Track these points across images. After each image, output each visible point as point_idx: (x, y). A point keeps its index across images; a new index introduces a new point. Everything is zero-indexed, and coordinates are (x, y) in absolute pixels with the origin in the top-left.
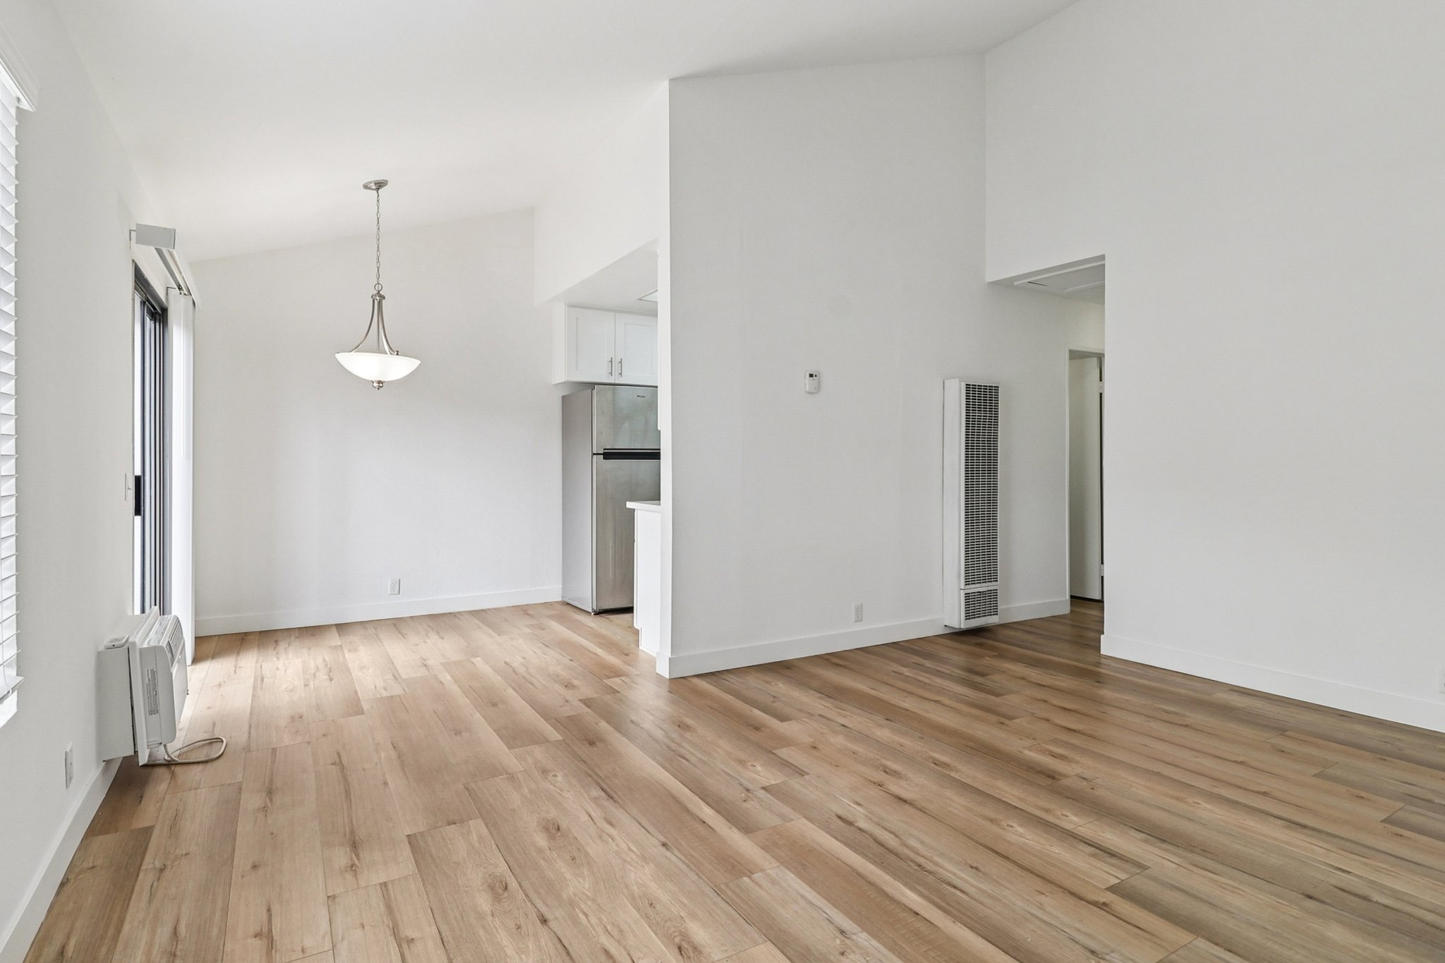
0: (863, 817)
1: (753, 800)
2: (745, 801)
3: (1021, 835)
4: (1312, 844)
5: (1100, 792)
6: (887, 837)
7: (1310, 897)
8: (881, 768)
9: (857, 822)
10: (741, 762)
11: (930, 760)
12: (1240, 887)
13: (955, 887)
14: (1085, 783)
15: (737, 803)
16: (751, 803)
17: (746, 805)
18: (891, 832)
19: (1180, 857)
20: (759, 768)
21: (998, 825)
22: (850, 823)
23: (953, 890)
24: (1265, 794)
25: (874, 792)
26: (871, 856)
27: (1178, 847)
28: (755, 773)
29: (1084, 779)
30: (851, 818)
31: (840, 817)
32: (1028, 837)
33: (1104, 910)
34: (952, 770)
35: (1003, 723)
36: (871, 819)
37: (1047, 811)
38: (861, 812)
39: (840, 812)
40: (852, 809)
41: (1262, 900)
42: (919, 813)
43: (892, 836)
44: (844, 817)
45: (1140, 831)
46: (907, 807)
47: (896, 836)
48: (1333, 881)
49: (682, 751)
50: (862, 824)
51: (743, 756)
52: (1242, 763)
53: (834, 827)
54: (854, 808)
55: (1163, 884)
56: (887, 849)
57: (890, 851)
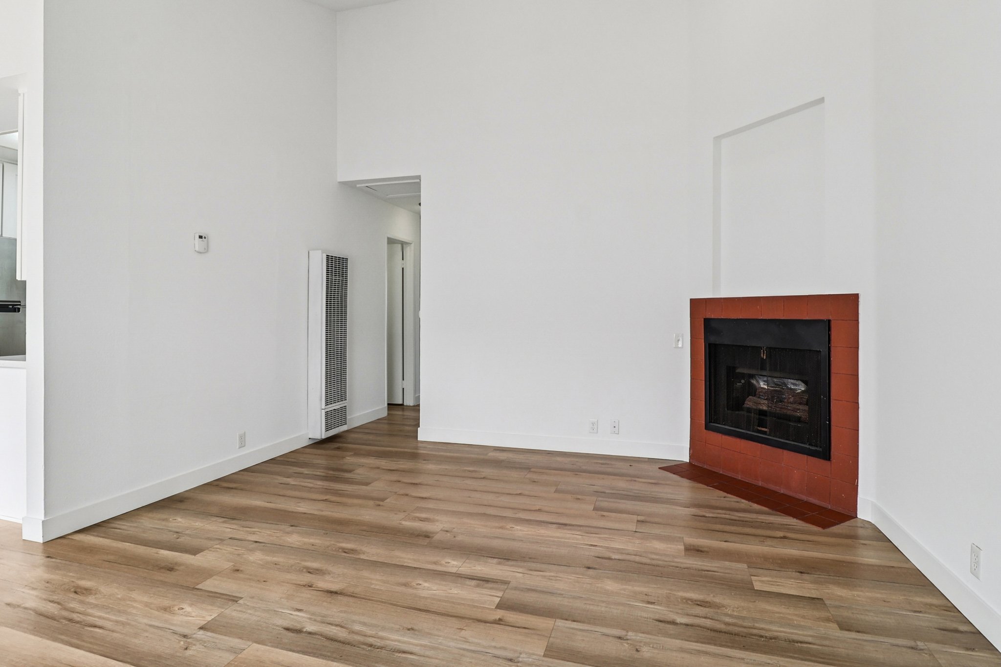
0: (308, 620)
1: (194, 645)
2: (186, 649)
3: (429, 589)
4: (573, 534)
5: (460, 538)
6: (335, 631)
7: (589, 568)
8: (305, 570)
9: (304, 628)
10: (165, 609)
11: (340, 550)
12: (557, 575)
13: (404, 652)
14: (449, 535)
15: (178, 654)
16: (194, 648)
17: (189, 653)
18: (337, 625)
19: (521, 567)
20: (188, 609)
21: (411, 587)
22: (299, 631)
23: (404, 655)
24: (539, 510)
25: (307, 594)
26: (329, 654)
27: (517, 560)
28: (186, 616)
29: (447, 531)
30: (298, 626)
31: (287, 629)
32: (435, 588)
33: (502, 625)
34: (359, 553)
35: (379, 505)
36: (315, 620)
37: (435, 563)
38: (304, 617)
39: (286, 624)
40: (295, 617)
41: (570, 579)
42: (351, 600)
43: (339, 628)
44: (291, 627)
45: (494, 558)
46: (340, 598)
47: (342, 627)
48: (592, 554)
49: (90, 619)
50: (310, 628)
51: (166, 603)
52: (520, 494)
53: (287, 641)
54: (297, 615)
55: (522, 590)
56: (340, 642)
57: (343, 643)
